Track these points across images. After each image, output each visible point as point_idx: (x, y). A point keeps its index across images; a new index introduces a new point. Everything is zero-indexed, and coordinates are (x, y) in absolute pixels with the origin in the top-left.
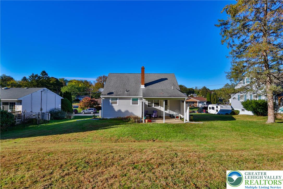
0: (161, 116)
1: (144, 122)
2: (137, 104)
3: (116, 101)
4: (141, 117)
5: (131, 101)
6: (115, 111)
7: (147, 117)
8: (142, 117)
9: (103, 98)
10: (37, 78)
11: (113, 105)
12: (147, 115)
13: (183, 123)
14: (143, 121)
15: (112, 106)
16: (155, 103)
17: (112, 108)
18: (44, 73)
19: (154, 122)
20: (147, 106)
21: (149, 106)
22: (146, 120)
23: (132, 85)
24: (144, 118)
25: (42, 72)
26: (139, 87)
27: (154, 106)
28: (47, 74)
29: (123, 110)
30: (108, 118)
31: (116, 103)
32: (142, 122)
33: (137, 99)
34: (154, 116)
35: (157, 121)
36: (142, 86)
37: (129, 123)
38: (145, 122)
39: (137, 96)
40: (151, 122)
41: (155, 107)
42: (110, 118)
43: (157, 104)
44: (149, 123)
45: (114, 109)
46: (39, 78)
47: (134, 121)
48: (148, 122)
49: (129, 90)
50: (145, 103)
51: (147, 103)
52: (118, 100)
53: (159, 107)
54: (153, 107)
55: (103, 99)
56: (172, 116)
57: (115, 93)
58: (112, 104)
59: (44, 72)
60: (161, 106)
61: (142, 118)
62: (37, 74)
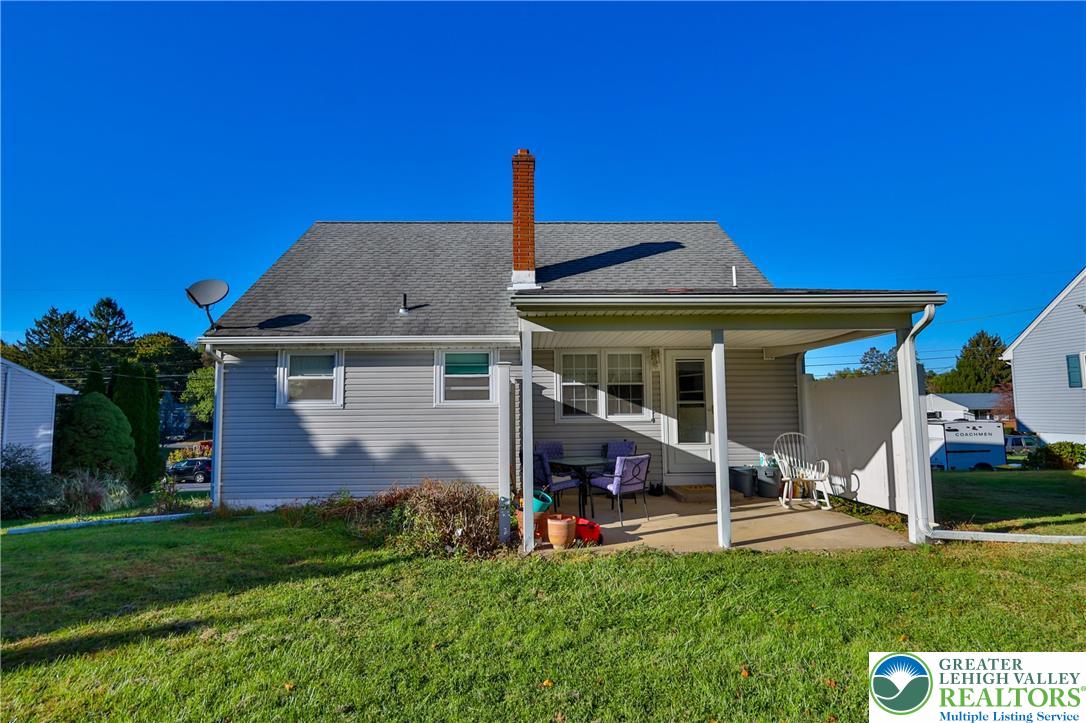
0: (660, 487)
1: (528, 542)
2: (485, 395)
3: (324, 377)
4: (503, 492)
5: (438, 372)
6: (312, 450)
7: (556, 495)
8: (517, 494)
9: (229, 359)
10: (70, 331)
11: (302, 406)
12: (556, 479)
13: (902, 543)
14: (527, 530)
15: (294, 418)
16: (612, 391)
17: (294, 429)
18: (108, 308)
19: (622, 536)
20: (559, 411)
21: (568, 410)
22: (556, 528)
23: (449, 277)
24: (530, 505)
25: (99, 305)
26: (500, 282)
27: (611, 411)
28: (121, 314)
29: (379, 447)
30: (263, 504)
31: (324, 390)
32: (514, 539)
33: (480, 364)
34: (621, 484)
35: (646, 524)
36: (516, 275)
37: (384, 553)
38: (546, 538)
39: (484, 332)
40: (600, 541)
41: (612, 419)
42: (279, 503)
43: (629, 394)
44: (582, 554)
45: (305, 437)
46: (83, 328)
47: (432, 534)
48: (568, 544)
49: (422, 302)
50: (537, 389)
51: (554, 386)
52: (338, 373)
53: (647, 413)
54: (601, 412)
55: (226, 366)
56: (747, 483)
57: (316, 321)
58: (291, 399)
59: (109, 304)
60: (657, 408)
61: (516, 506)
62: (74, 312)
